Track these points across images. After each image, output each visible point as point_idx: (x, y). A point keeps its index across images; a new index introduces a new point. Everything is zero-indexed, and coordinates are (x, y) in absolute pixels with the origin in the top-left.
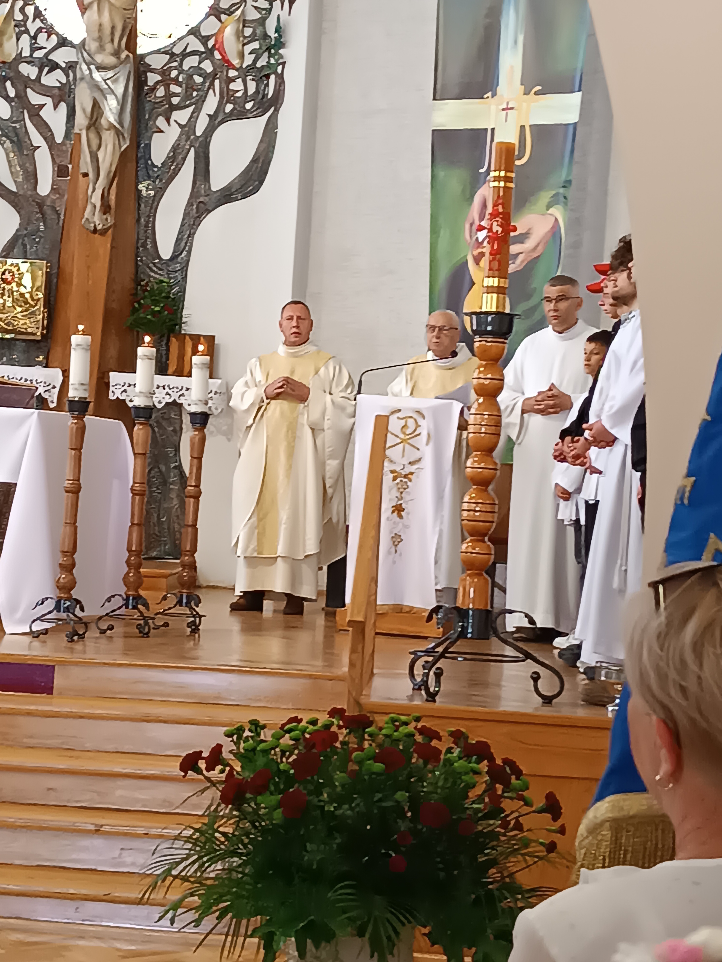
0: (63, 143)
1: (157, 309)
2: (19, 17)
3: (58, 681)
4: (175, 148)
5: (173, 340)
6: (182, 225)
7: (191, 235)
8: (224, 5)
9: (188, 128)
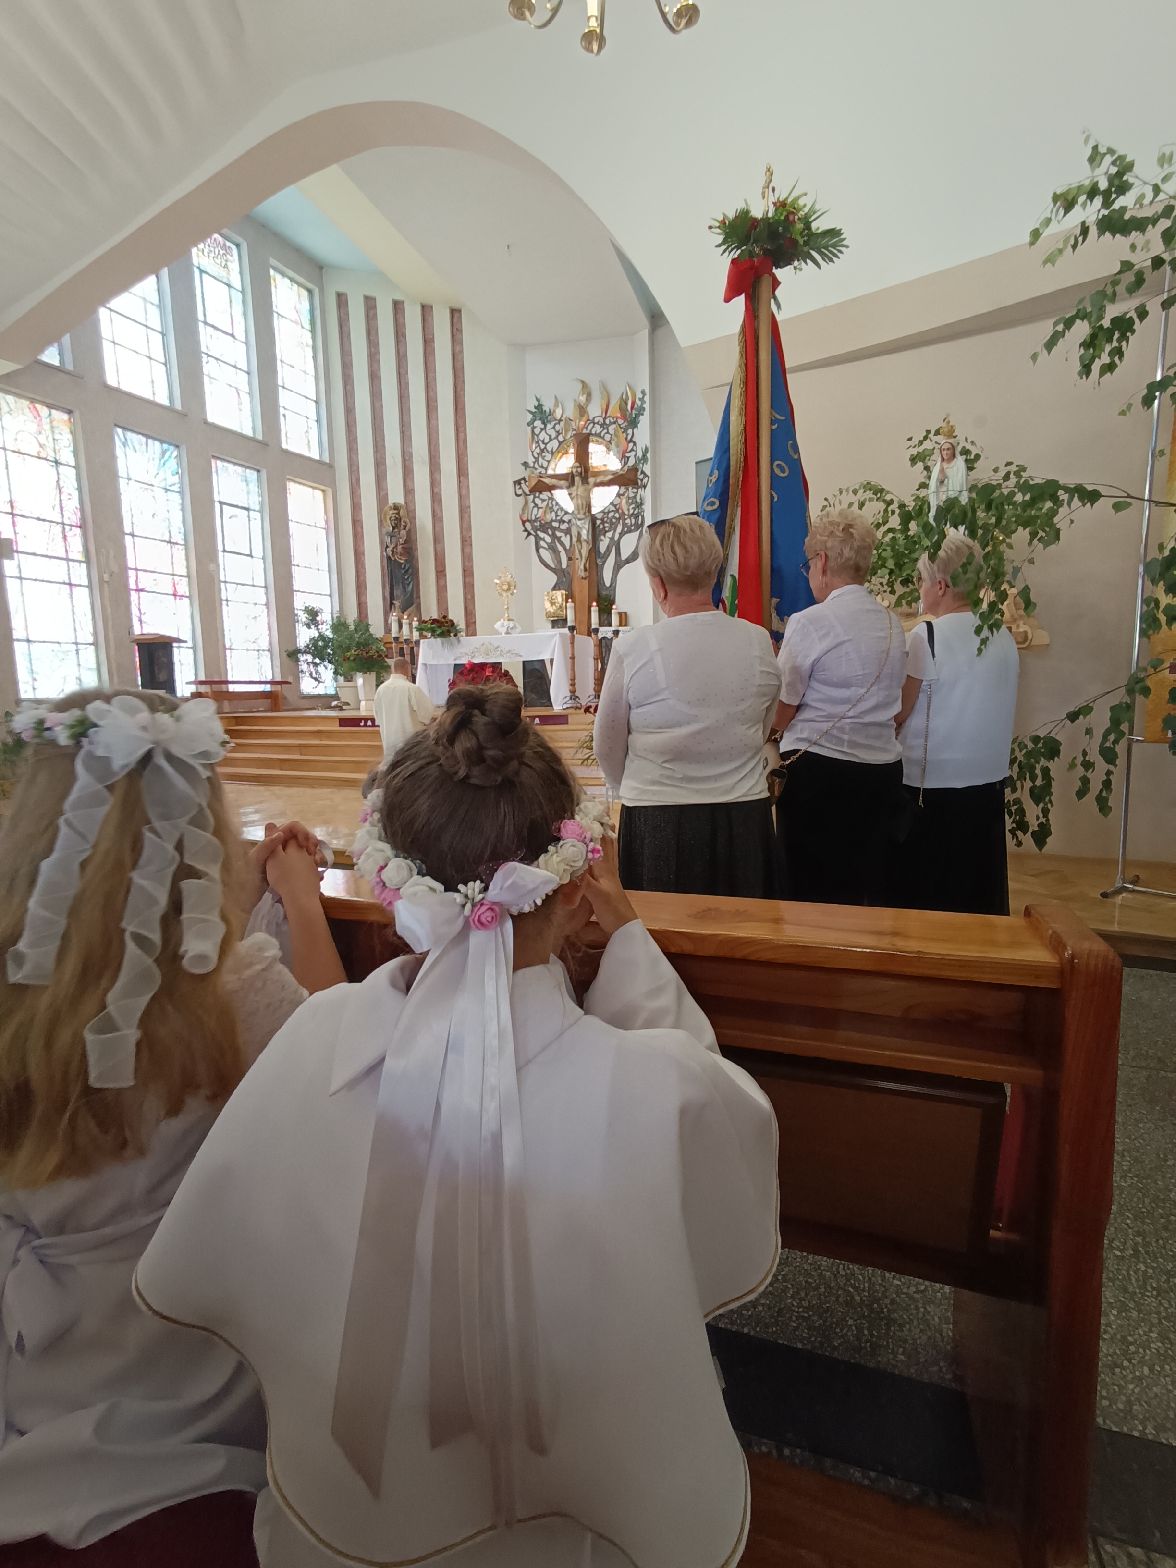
1: (606, 604)
6: (613, 573)
7: (616, 577)
8: (621, 492)
9: (612, 539)
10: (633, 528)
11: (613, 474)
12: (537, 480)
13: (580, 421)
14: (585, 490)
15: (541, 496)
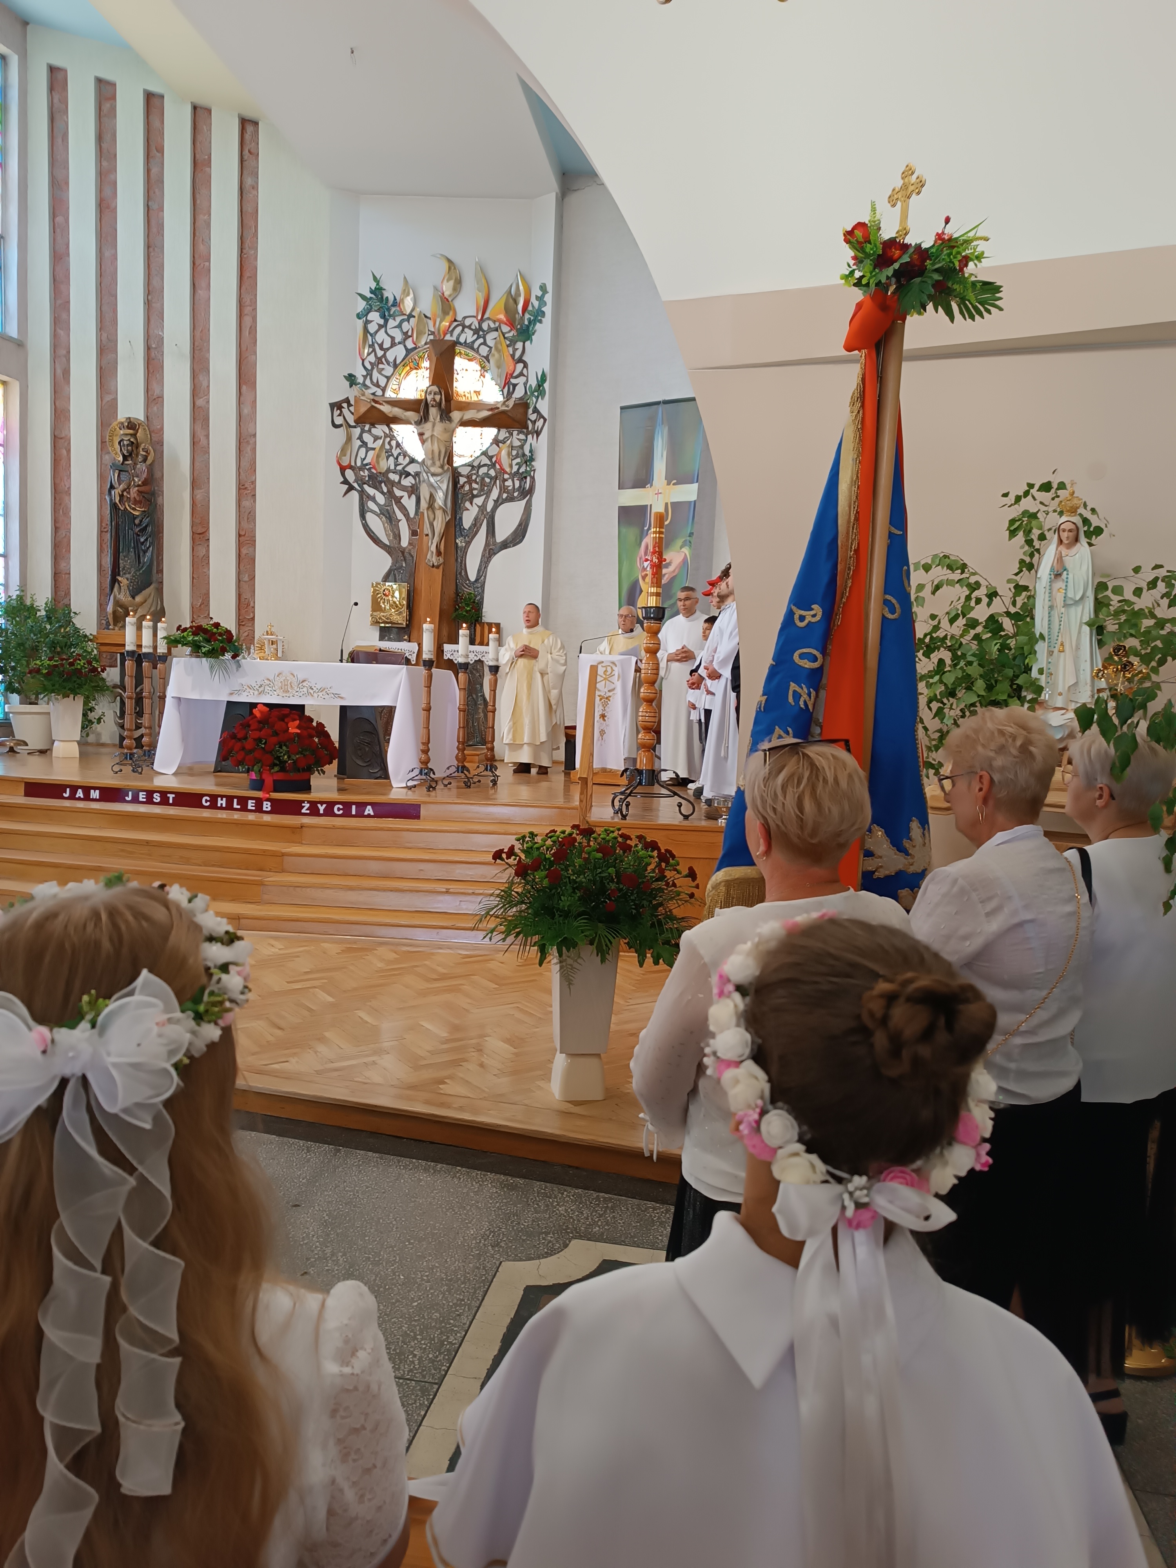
0: (414, 518)
1: (468, 609)
2: (387, 447)
3: (423, 812)
4: (476, 519)
5: (478, 625)
6: (481, 562)
7: (486, 567)
8: (501, 438)
9: (482, 508)
10: (516, 494)
11: (491, 409)
12: (369, 406)
13: (440, 323)
14: (446, 430)
15: (374, 430)
